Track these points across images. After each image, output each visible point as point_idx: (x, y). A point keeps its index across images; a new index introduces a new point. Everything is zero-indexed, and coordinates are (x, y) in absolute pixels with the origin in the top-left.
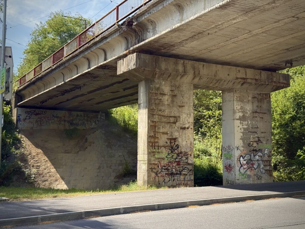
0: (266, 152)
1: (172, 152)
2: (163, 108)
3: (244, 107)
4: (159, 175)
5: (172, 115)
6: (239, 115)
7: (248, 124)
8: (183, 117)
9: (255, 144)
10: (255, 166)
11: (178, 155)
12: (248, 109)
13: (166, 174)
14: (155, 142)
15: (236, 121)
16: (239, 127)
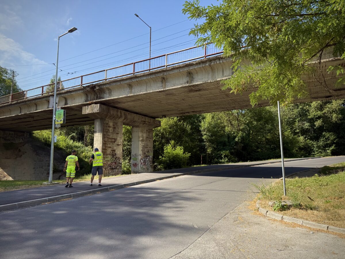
0: (151, 157)
1: (113, 157)
2: (109, 134)
3: (143, 135)
4: (107, 169)
5: (114, 138)
6: (141, 139)
7: (144, 143)
8: (118, 138)
9: (147, 153)
10: (147, 164)
11: (115, 159)
12: (145, 136)
13: (110, 169)
14: (105, 152)
15: (140, 142)
16: (141, 144)
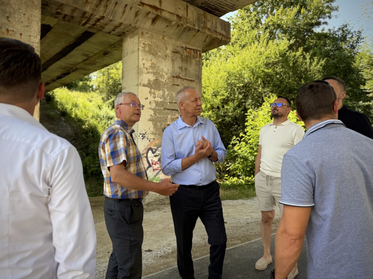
3: (158, 65)
7: (163, 95)
12: (165, 70)
15: (141, 88)
16: (147, 98)
